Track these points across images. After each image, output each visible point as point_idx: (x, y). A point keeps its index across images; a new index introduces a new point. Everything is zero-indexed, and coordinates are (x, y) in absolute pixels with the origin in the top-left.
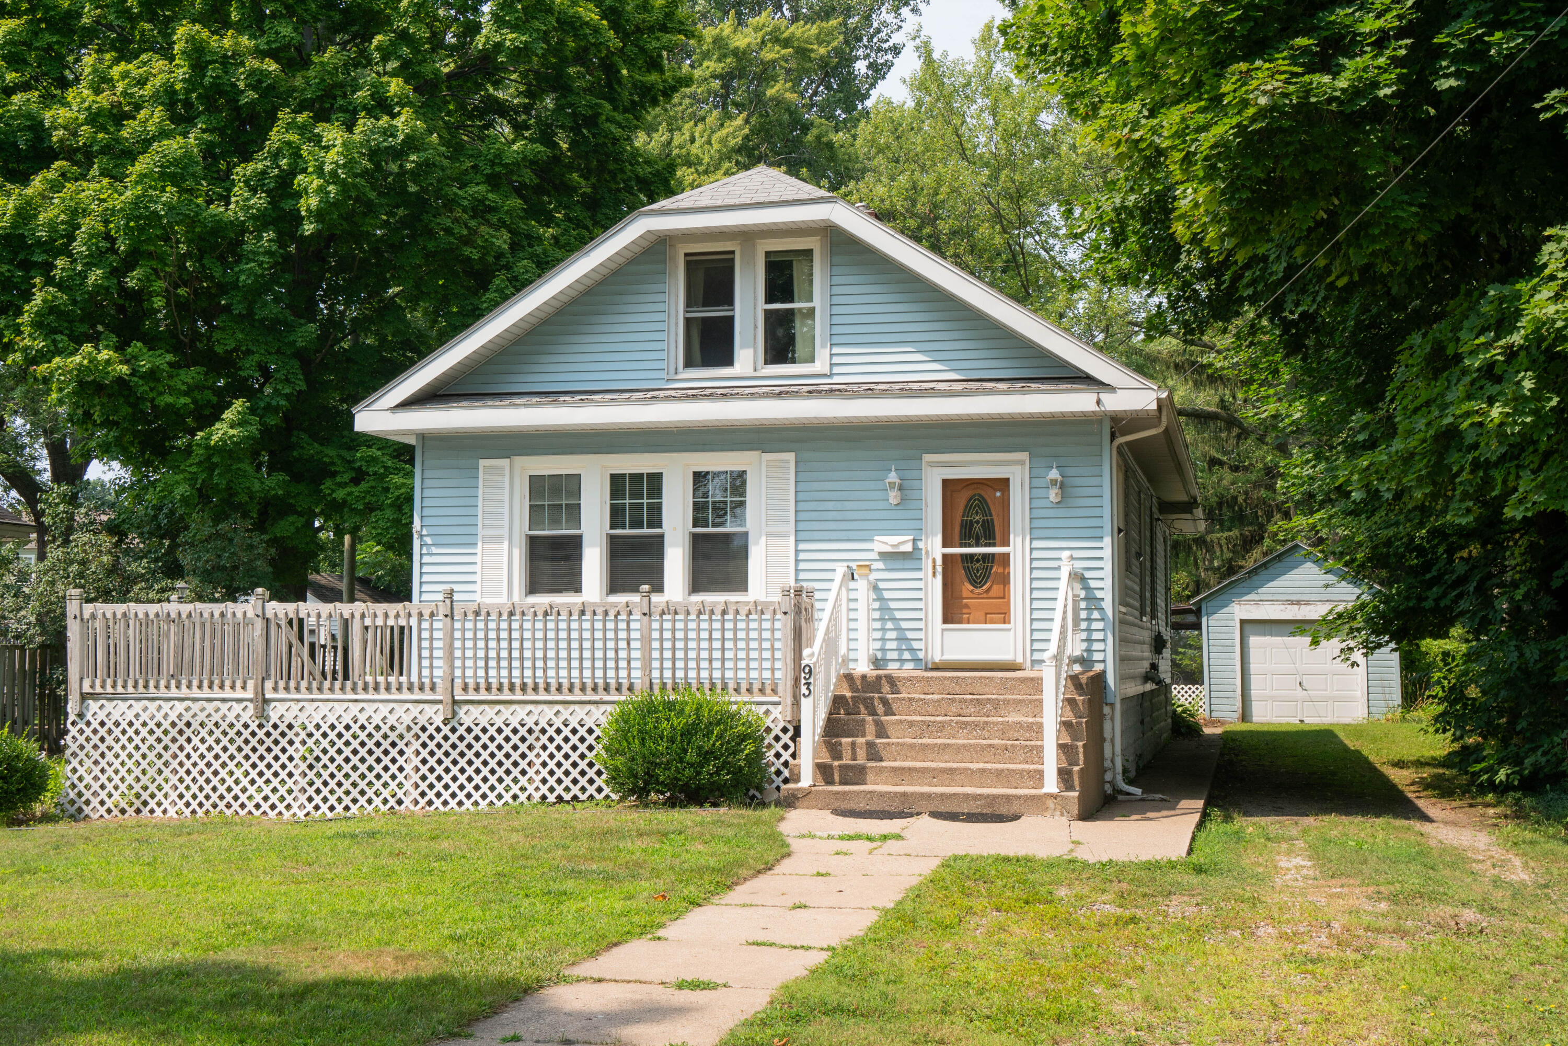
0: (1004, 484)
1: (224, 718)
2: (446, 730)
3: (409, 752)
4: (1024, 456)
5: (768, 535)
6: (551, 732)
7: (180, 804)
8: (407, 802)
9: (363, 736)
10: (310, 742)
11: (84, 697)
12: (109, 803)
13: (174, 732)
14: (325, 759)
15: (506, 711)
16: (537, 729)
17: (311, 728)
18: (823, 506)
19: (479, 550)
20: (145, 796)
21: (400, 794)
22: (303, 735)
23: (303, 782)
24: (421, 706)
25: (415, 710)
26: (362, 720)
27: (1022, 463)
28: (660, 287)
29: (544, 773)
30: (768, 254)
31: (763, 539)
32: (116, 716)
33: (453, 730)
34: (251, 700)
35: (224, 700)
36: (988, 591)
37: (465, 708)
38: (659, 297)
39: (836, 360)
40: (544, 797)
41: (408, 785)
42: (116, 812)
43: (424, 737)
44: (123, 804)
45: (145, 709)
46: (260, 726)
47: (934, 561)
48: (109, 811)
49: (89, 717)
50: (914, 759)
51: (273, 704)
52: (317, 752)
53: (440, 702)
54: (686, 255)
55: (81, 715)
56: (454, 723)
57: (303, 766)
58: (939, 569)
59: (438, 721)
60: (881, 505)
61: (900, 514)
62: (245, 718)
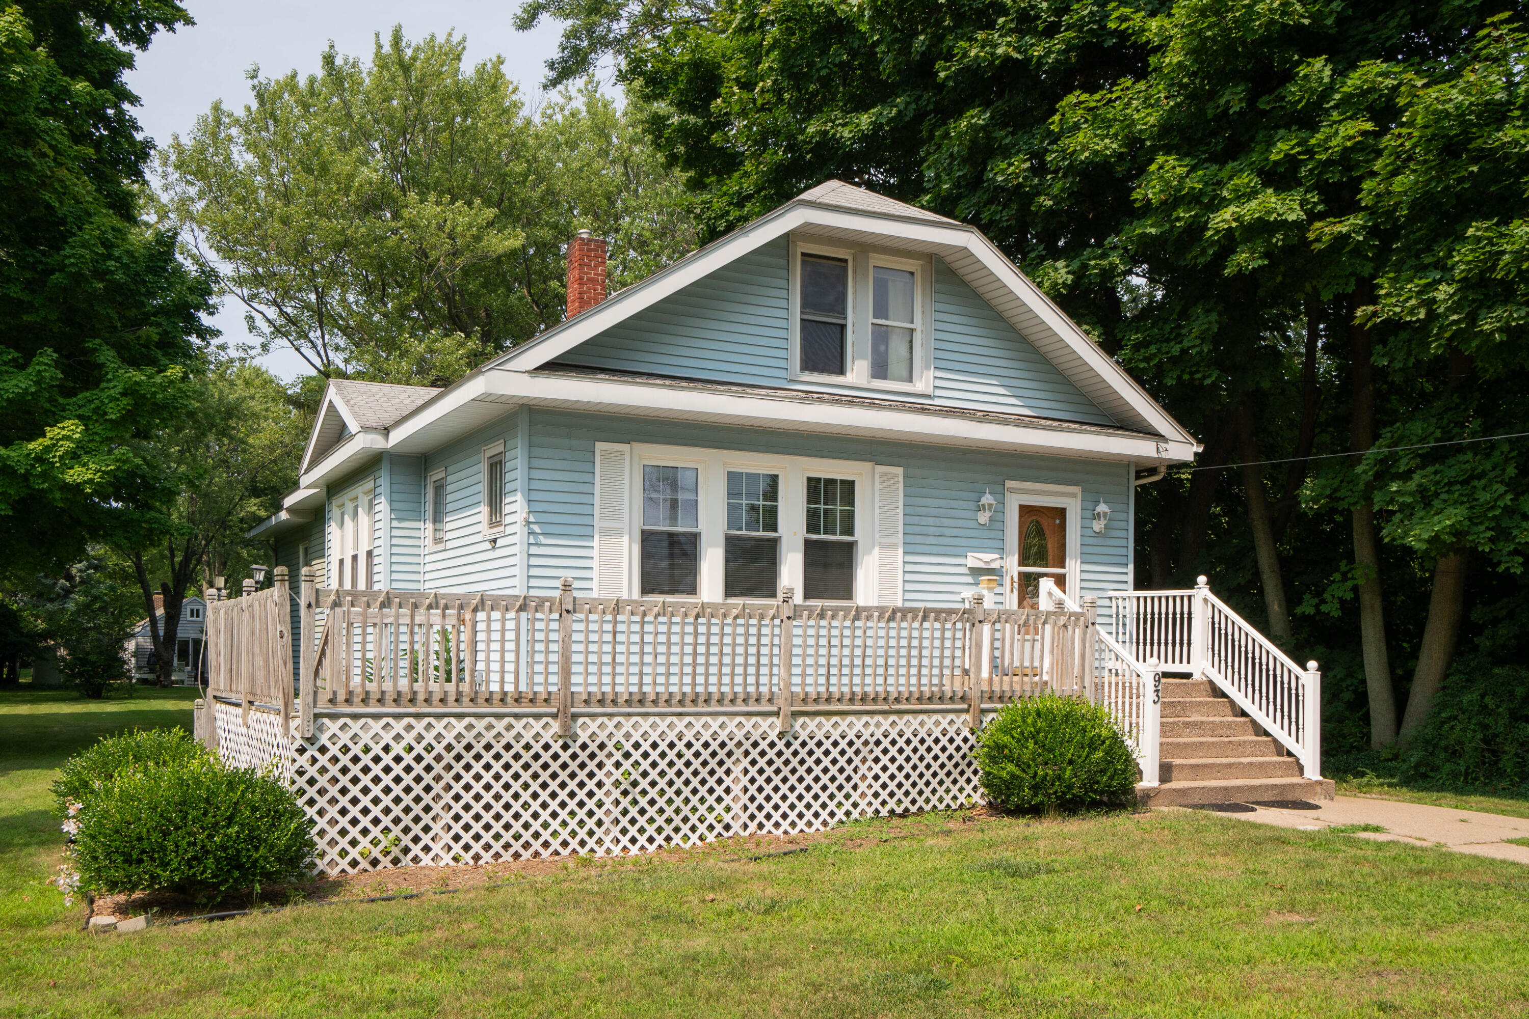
0: (1062, 512)
1: (518, 737)
2: (780, 745)
3: (737, 771)
4: (1076, 490)
5: (880, 545)
6: (886, 743)
7: (457, 848)
8: (736, 827)
9: (688, 755)
10: (627, 765)
11: (316, 715)
12: (354, 853)
13: (448, 758)
14: (644, 784)
15: (844, 723)
16: (872, 740)
17: (628, 746)
18: (925, 521)
19: (595, 543)
21: (727, 818)
22: (618, 756)
23: (616, 812)
24: (754, 719)
25: (748, 723)
26: (689, 736)
27: (1074, 495)
29: (877, 786)
31: (876, 549)
32: (366, 738)
33: (788, 745)
34: (555, 716)
35: (517, 716)
37: (801, 720)
40: (877, 811)
41: (736, 808)
42: (364, 864)
43: (754, 753)
44: (376, 852)
45: (409, 728)
46: (565, 747)
47: (1013, 578)
48: (354, 863)
49: (324, 740)
51: (581, 720)
52: (635, 775)
53: (777, 714)
54: (802, 255)
55: (311, 739)
56: (788, 737)
57: (616, 793)
58: (1016, 585)
59: (773, 736)
60: (972, 524)
61: (986, 533)
62: (547, 737)
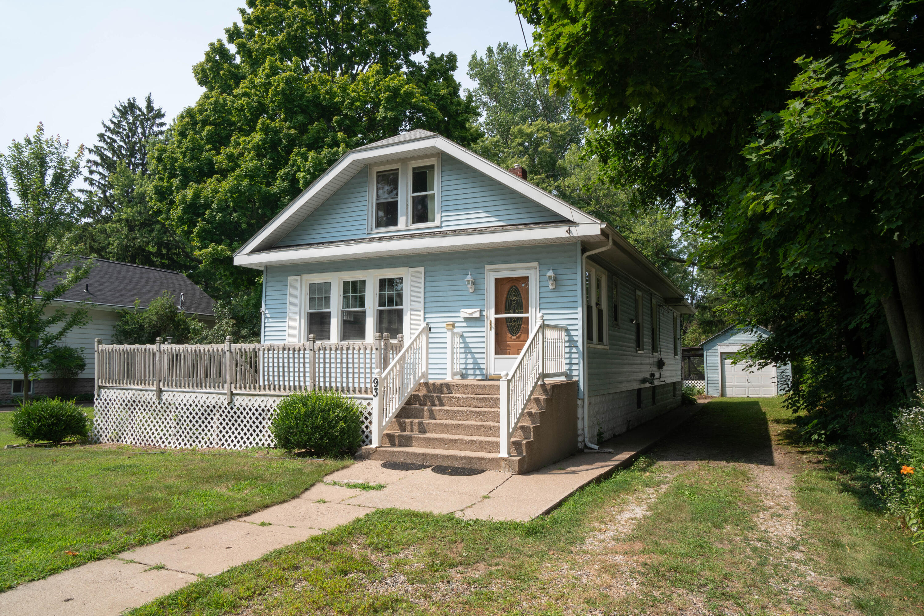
0: (526, 279)
1: (146, 399)
2: (229, 408)
3: (215, 418)
4: (536, 264)
5: (411, 310)
6: (272, 411)
7: (132, 438)
8: (214, 443)
10: (177, 412)
11: (100, 387)
12: (108, 437)
13: (129, 405)
15: (253, 400)
16: (266, 409)
17: (177, 405)
18: (437, 294)
19: (287, 320)
20: (120, 434)
21: (211, 439)
22: (174, 408)
23: (175, 431)
24: (219, 396)
25: (217, 397)
26: (196, 402)
27: (535, 268)
28: (364, 189)
30: (414, 169)
31: (409, 312)
32: (110, 396)
33: (232, 408)
34: (155, 391)
35: (146, 391)
36: (519, 337)
37: (237, 397)
38: (363, 194)
39: (444, 219)
40: (269, 444)
41: (214, 435)
42: (110, 441)
43: (221, 411)
44: (113, 437)
45: (119, 394)
46: (159, 403)
47: (491, 321)
48: (108, 440)
49: (101, 397)
50: (442, 433)
51: (163, 393)
52: (180, 417)
53: (226, 394)
54: (378, 172)
55: (99, 396)
56: (232, 405)
57: (175, 424)
58: (493, 326)
59: (225, 404)
60: (465, 293)
61: (475, 297)
62: (154, 399)
